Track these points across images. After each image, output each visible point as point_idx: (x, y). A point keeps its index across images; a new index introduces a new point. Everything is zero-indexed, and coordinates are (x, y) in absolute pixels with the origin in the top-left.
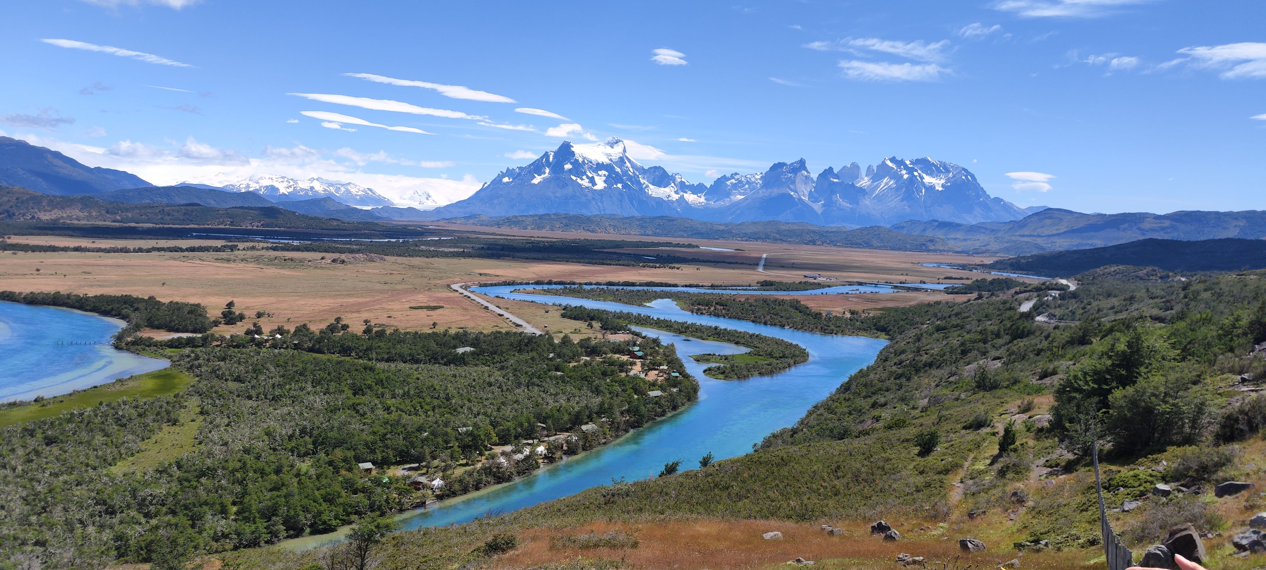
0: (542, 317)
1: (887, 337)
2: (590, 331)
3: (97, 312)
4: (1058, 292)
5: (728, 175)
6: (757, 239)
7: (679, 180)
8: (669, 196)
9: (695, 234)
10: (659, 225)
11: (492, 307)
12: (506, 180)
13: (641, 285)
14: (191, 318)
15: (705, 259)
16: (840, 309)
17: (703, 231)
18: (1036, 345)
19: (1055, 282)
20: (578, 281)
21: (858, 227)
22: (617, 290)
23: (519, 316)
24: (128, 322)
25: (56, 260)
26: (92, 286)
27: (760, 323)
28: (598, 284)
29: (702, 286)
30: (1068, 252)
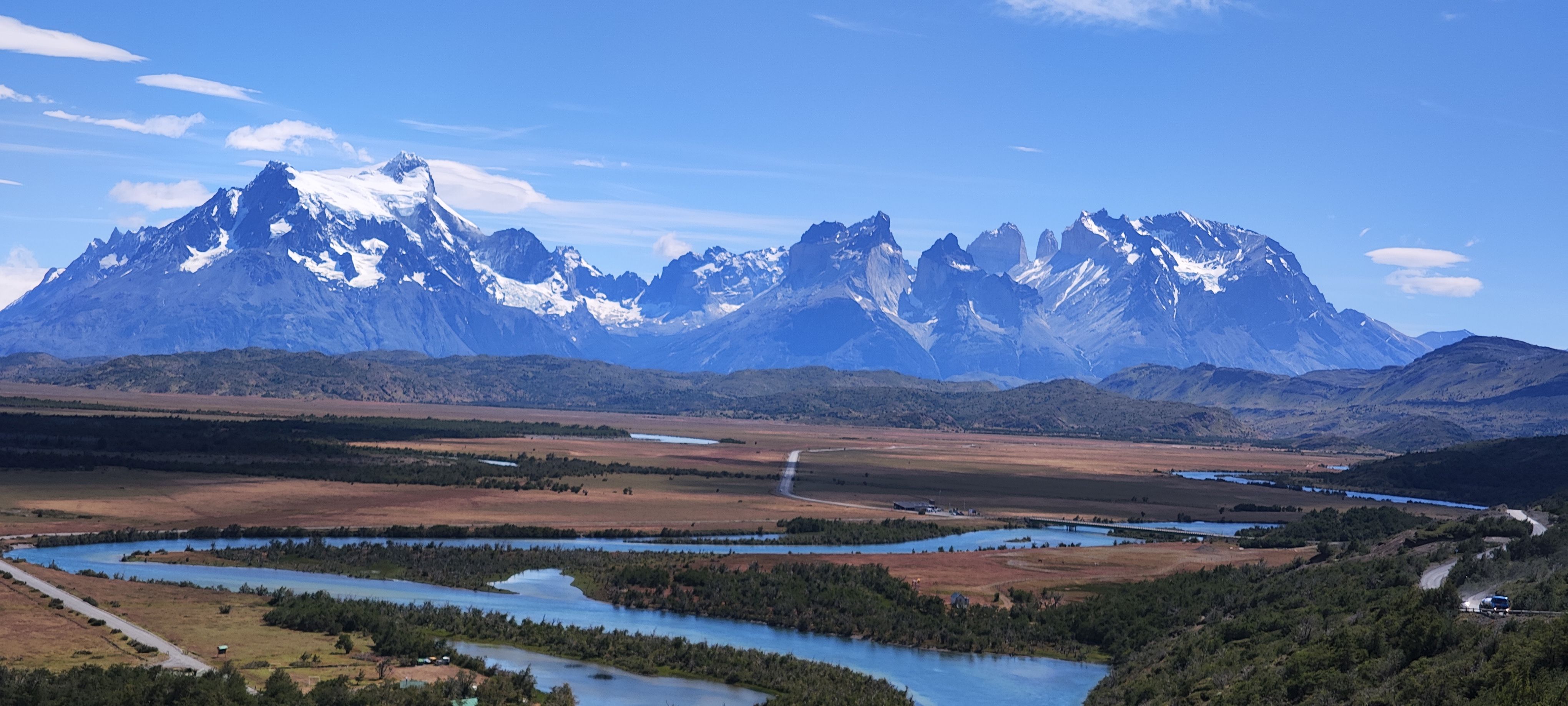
0: (211, 624)
1: (1104, 657)
2: (345, 660)
4: (1506, 540)
5: (699, 252)
6: (774, 413)
7: (574, 265)
8: (549, 304)
9: (617, 401)
10: (525, 378)
11: (72, 602)
12: (109, 261)
13: (479, 534)
15: (644, 465)
16: (986, 589)
17: (638, 392)
18: (1467, 671)
19: (1497, 517)
20: (310, 527)
21: (1021, 382)
22: (416, 548)
23: (146, 624)
27: (789, 627)
28: (362, 533)
29: (639, 535)
30: (1522, 442)
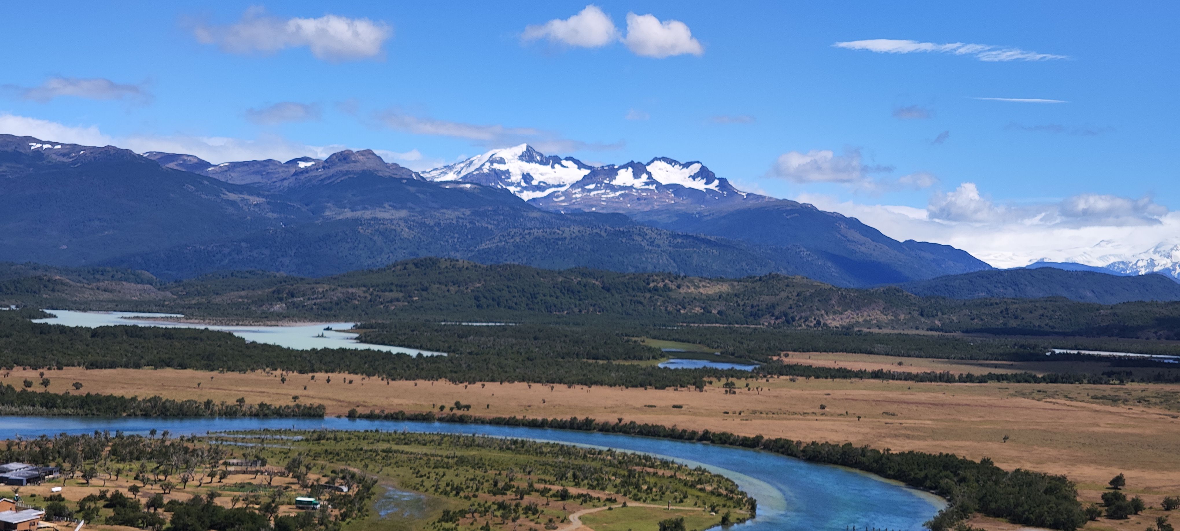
3: (903, 481)
14: (1049, 502)
24: (949, 500)
25: (848, 392)
26: (896, 436)
